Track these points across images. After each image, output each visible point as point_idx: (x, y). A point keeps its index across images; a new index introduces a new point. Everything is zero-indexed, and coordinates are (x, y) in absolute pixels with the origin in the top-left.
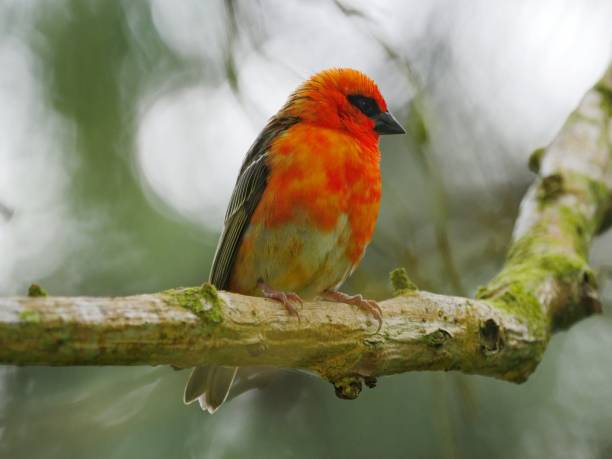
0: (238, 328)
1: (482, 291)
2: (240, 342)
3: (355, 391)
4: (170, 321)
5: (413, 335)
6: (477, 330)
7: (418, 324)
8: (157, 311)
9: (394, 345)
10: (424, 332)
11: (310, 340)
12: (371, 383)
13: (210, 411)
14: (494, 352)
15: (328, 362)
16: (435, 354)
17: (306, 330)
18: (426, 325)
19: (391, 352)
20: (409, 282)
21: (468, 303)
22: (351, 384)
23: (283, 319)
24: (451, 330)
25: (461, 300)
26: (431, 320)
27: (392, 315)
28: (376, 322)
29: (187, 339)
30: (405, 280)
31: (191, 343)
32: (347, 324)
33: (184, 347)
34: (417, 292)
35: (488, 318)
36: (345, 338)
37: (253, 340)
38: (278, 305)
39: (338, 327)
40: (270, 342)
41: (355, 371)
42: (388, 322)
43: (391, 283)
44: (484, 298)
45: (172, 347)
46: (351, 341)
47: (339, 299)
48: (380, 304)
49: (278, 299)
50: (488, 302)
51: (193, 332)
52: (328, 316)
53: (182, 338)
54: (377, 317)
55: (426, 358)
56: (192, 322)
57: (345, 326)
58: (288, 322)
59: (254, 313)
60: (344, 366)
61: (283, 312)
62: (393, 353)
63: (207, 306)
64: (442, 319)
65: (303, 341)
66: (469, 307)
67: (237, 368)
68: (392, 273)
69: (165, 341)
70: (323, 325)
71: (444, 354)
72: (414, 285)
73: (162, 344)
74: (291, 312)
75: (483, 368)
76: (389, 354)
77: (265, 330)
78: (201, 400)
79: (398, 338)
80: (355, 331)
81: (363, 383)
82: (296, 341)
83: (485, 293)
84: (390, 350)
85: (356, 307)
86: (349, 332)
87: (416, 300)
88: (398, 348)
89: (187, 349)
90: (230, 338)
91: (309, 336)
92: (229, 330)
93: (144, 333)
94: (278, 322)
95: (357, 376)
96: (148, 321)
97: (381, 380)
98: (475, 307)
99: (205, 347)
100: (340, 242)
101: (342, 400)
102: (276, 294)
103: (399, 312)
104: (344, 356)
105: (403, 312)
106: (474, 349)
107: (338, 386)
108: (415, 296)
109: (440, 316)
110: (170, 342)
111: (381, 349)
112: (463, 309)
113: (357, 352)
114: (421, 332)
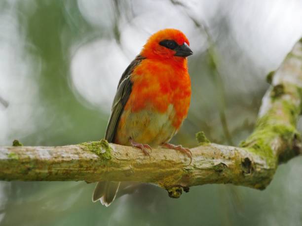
0: (119, 162)
1: (243, 143)
2: (120, 169)
3: (178, 194)
4: (85, 159)
5: (208, 166)
6: (240, 163)
7: (210, 160)
8: (78, 154)
9: (198, 171)
10: (213, 164)
11: (156, 168)
12: (187, 190)
13: (107, 205)
14: (249, 174)
15: (165, 179)
16: (219, 175)
17: (153, 163)
18: (214, 160)
19: (197, 174)
20: (206, 139)
21: (235, 150)
22: (177, 191)
23: (142, 157)
24: (227, 163)
25: (232, 148)
26: (217, 158)
27: (197, 156)
28: (189, 159)
29: (93, 168)
30: (204, 137)
31: (95, 170)
32: (174, 160)
33: (92, 171)
34: (210, 144)
35: (246, 157)
36: (173, 167)
37: (127, 168)
38: (139, 150)
39: (170, 161)
40: (135, 169)
41: (179, 184)
42: (195, 159)
43: (197, 139)
44: (244, 147)
45: (85, 172)
46: (176, 169)
47: (170, 147)
48: (191, 150)
49: (139, 147)
50: (246, 149)
51: (96, 164)
52: (165, 156)
53: (91, 167)
54: (189, 156)
55: (215, 177)
56: (96, 159)
57: (173, 161)
58: (144, 159)
59: (127, 155)
60: (173, 181)
61: (142, 154)
62: (198, 175)
63: (103, 151)
64: (223, 157)
65: (152, 169)
66: (236, 152)
67: (120, 183)
68: (197, 134)
69: (82, 169)
70: (162, 160)
71: (224, 175)
72: (208, 140)
73: (81, 170)
74: (146, 154)
75: (244, 182)
76: (196, 175)
77: (132, 163)
78: (101, 200)
79: (200, 167)
80: (179, 164)
81: (183, 190)
82: (148, 168)
83: (244, 145)
84: (196, 173)
85: (179, 151)
86: (175, 164)
87: (209, 148)
88: (200, 172)
89: (93, 173)
90: (115, 167)
91: (155, 166)
92: (115, 163)
93: (71, 165)
94: (139, 159)
95: (179, 186)
96: (74, 159)
97: (191, 189)
98: (239, 151)
99: (103, 171)
100: (170, 118)
101: (172, 199)
102: (138, 145)
103: (201, 154)
104: (173, 176)
105: (203, 154)
106: (239, 173)
107: (170, 192)
108: (209, 146)
109: (221, 156)
110: (85, 169)
111: (192, 173)
112: (233, 152)
113: (179, 175)
114: (212, 164)
